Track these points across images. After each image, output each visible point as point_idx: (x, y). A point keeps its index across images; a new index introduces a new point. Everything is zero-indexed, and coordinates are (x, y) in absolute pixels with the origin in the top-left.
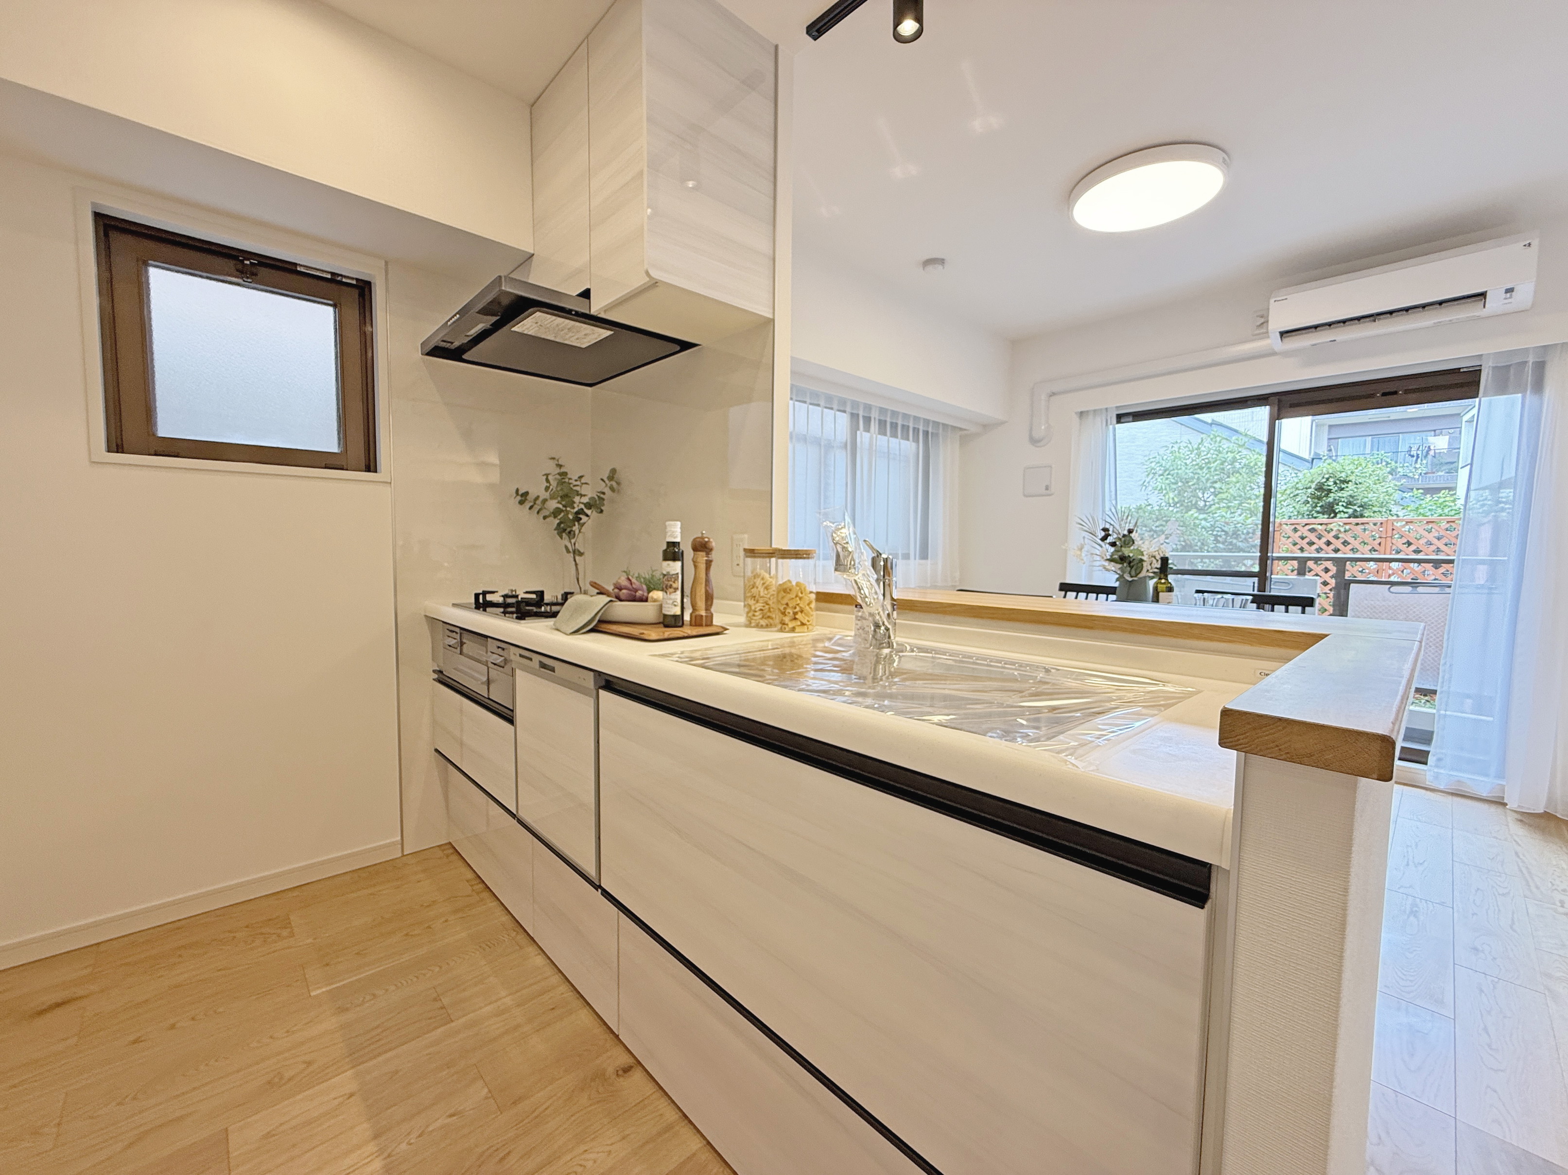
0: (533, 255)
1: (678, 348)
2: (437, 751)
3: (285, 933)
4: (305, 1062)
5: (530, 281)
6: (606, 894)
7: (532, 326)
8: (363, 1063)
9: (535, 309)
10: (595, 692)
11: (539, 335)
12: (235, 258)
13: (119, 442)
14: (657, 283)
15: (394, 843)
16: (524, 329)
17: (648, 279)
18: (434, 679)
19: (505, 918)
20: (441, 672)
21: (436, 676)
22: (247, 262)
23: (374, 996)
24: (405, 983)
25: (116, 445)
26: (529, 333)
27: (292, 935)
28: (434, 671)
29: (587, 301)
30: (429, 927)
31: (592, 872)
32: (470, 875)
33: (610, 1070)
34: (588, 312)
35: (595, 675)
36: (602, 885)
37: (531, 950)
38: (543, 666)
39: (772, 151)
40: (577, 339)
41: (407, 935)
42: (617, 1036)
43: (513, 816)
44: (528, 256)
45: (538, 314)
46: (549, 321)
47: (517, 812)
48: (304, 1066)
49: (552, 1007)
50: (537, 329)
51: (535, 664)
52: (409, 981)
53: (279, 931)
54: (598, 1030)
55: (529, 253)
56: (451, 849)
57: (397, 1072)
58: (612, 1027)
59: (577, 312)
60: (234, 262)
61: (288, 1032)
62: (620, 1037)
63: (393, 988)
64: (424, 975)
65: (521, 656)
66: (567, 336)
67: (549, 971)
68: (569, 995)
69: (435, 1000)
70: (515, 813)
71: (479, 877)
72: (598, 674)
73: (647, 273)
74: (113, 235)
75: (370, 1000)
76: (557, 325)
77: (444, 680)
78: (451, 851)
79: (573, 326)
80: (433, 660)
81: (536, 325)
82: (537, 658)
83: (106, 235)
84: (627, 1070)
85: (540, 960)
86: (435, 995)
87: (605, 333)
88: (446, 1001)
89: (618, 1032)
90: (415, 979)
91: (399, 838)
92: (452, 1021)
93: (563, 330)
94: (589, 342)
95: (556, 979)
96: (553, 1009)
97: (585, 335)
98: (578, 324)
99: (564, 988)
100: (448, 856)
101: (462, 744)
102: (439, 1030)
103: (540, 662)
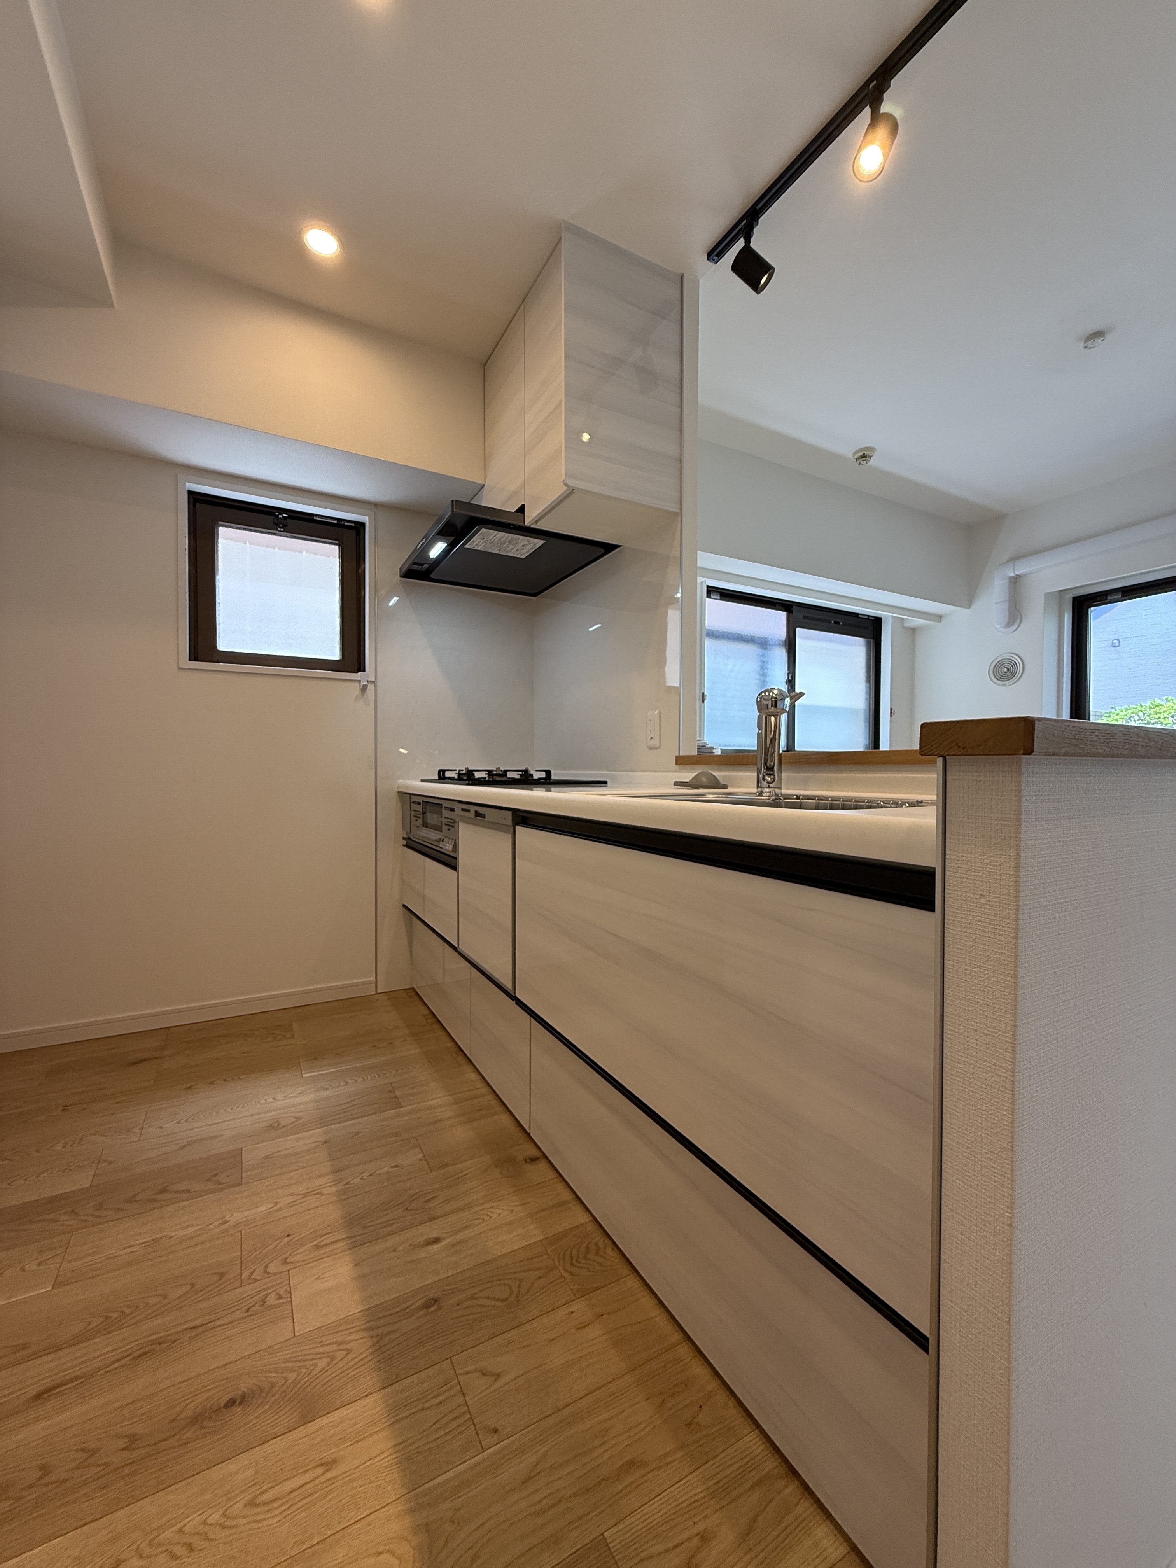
0: (484, 485)
1: (603, 551)
2: (404, 906)
3: (288, 1035)
4: (295, 1117)
5: (482, 504)
6: (520, 1003)
7: (479, 542)
8: (335, 1124)
9: (481, 526)
10: (512, 828)
11: (486, 550)
12: (273, 514)
13: (196, 656)
14: (573, 490)
15: (369, 983)
16: (474, 546)
17: (566, 488)
18: (404, 845)
19: (450, 1044)
20: (409, 838)
21: (405, 843)
22: (281, 516)
23: (347, 1083)
24: (369, 1077)
25: (194, 656)
26: (479, 549)
27: (293, 1037)
28: (404, 838)
29: (522, 514)
30: (390, 1043)
31: (509, 985)
32: (426, 1012)
33: (520, 1158)
34: (521, 524)
35: (513, 813)
36: (517, 995)
37: (468, 1068)
38: (478, 814)
39: (678, 367)
40: (517, 550)
41: (374, 1046)
42: (528, 1135)
43: (455, 949)
44: (482, 486)
45: (483, 530)
46: (493, 535)
47: (458, 946)
48: (294, 1120)
49: (479, 1108)
50: (484, 544)
51: (472, 814)
52: (373, 1077)
53: (284, 1033)
54: (514, 1128)
55: (480, 484)
56: (414, 993)
57: (358, 1133)
58: (523, 1125)
59: (514, 525)
60: (273, 517)
61: (285, 1097)
62: (531, 1135)
63: (361, 1079)
64: (385, 1074)
65: (463, 810)
66: (509, 549)
67: (480, 1084)
68: (494, 1102)
69: (390, 1091)
70: (456, 946)
71: (433, 1014)
72: (514, 811)
73: (566, 485)
74: (198, 505)
75: (344, 1085)
76: (500, 539)
77: (412, 845)
78: (413, 994)
79: (513, 538)
80: (403, 829)
81: (482, 541)
82: (473, 809)
83: (194, 506)
84: (534, 1160)
85: (473, 1076)
86: (391, 1089)
87: (539, 543)
88: (398, 1093)
89: (530, 1129)
90: (377, 1076)
91: (374, 978)
92: (402, 1107)
93: (504, 543)
94: (528, 552)
95: (485, 1090)
96: (480, 1110)
97: (523, 546)
98: (516, 536)
99: (490, 1097)
100: (410, 997)
101: (424, 897)
102: (392, 1112)
103: (476, 812)
